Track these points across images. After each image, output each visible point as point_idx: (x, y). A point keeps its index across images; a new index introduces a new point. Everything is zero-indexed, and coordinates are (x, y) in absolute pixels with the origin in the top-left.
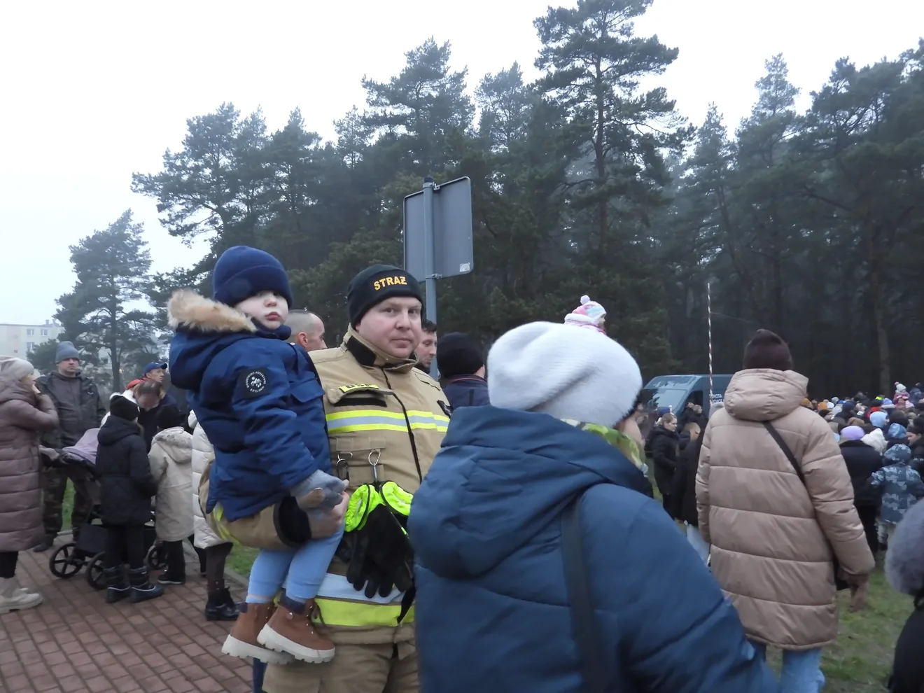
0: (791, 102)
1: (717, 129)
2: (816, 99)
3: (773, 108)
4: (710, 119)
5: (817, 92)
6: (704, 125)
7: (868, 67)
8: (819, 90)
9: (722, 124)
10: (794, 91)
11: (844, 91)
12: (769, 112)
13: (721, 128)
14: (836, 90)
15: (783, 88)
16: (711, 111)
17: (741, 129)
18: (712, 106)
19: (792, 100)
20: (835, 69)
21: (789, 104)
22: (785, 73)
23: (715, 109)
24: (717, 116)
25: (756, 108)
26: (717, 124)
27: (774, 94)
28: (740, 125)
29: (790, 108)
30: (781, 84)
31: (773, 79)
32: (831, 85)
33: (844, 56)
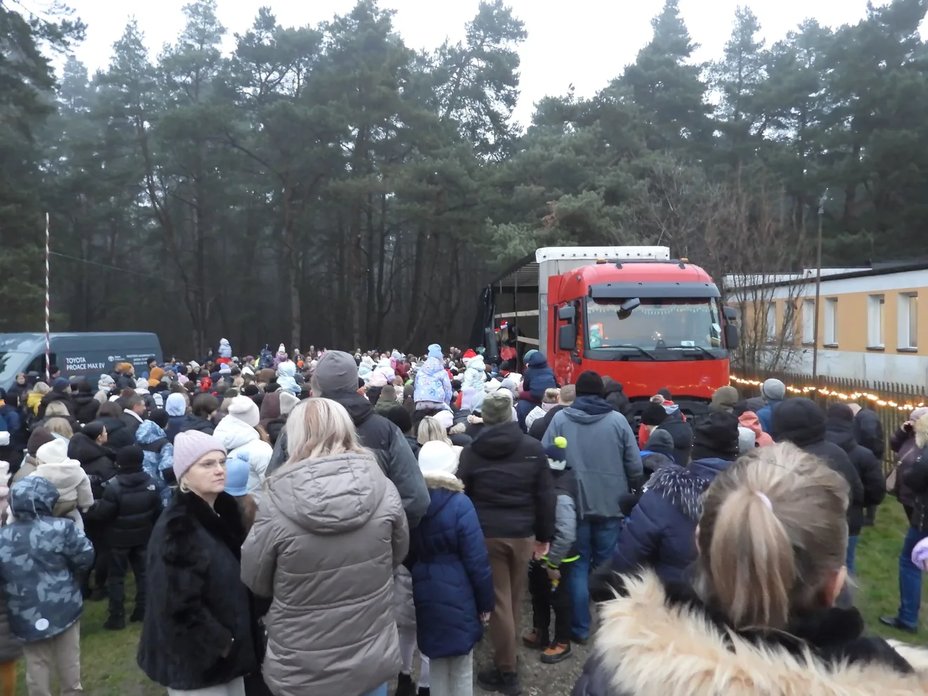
0: (218, 40)
1: (137, 47)
2: (240, 42)
3: (201, 42)
4: (130, 33)
5: (240, 35)
6: (123, 39)
7: (293, 29)
8: (243, 34)
9: (143, 44)
10: (222, 30)
11: (266, 42)
12: (197, 46)
13: (142, 48)
14: (260, 39)
15: (212, 24)
16: (131, 24)
17: (163, 55)
18: (131, 19)
19: (220, 38)
20: (258, 16)
21: (217, 42)
22: (215, 7)
23: (135, 23)
24: (137, 33)
25: (182, 37)
26: (138, 42)
27: (201, 27)
28: (163, 50)
29: (215, 46)
30: (209, 18)
31: (200, 9)
32: (254, 31)
33: (267, 6)
